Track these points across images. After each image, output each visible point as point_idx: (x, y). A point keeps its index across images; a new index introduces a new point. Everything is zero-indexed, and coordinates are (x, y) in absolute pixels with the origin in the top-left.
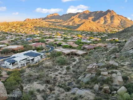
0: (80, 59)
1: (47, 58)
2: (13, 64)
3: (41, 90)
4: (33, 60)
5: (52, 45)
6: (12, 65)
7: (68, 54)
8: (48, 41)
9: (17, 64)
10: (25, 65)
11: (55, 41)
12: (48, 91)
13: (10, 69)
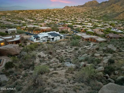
0: (95, 45)
4: (53, 39)
5: (78, 31)
6: (35, 39)
8: (76, 26)
9: (40, 40)
10: (46, 41)
11: (83, 27)
12: (46, 59)
13: (34, 42)
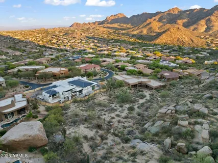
0: (153, 95)
1: (102, 90)
2: (53, 96)
3: (89, 136)
4: (80, 91)
5: (111, 69)
6: (51, 98)
7: (135, 86)
8: (104, 61)
9: (59, 97)
10: (70, 98)
11: (116, 62)
12: (98, 140)
13: (49, 103)
